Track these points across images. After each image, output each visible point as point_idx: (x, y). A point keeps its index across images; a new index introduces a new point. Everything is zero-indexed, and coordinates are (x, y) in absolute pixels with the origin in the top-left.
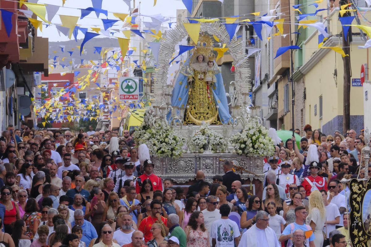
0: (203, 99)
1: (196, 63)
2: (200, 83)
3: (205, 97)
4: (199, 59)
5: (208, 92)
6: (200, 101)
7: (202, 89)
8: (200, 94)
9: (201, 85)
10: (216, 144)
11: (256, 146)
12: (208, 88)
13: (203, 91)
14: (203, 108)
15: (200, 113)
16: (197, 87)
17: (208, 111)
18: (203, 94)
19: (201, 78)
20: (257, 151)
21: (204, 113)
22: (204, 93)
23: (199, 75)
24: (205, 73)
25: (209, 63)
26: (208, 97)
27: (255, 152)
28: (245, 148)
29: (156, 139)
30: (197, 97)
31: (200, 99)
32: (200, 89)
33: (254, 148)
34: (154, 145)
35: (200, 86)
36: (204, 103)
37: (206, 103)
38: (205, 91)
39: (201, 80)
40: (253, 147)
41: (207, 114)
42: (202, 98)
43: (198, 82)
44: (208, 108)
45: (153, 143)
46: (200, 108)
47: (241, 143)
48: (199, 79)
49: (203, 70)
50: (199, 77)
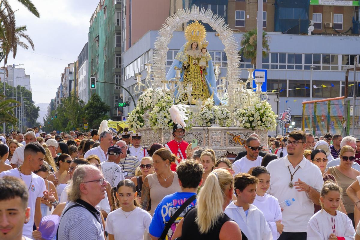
0: (198, 82)
1: (190, 50)
2: (195, 68)
3: (200, 80)
4: (193, 46)
5: (201, 76)
6: (195, 84)
7: (197, 73)
8: (195, 78)
9: (196, 70)
10: (223, 118)
11: (264, 120)
12: (201, 73)
13: (197, 75)
14: (198, 90)
15: (195, 95)
16: (192, 71)
17: (202, 93)
18: (197, 78)
19: (195, 63)
20: (264, 124)
21: (199, 95)
22: (199, 77)
23: (194, 61)
24: (198, 59)
25: (203, 49)
26: (202, 81)
27: (263, 125)
28: (253, 121)
29: (166, 111)
30: (192, 80)
31: (195, 82)
32: (195, 73)
33: (262, 122)
34: (165, 117)
35: (194, 70)
36: (199, 85)
37: (200, 86)
38: (199, 75)
39: (195, 65)
40: (261, 120)
41: (202, 95)
42: (196, 81)
43: (193, 67)
44: (203, 90)
45: (164, 115)
46: (196, 90)
47: (249, 117)
48: (194, 64)
49: (197, 56)
50: (193, 62)
